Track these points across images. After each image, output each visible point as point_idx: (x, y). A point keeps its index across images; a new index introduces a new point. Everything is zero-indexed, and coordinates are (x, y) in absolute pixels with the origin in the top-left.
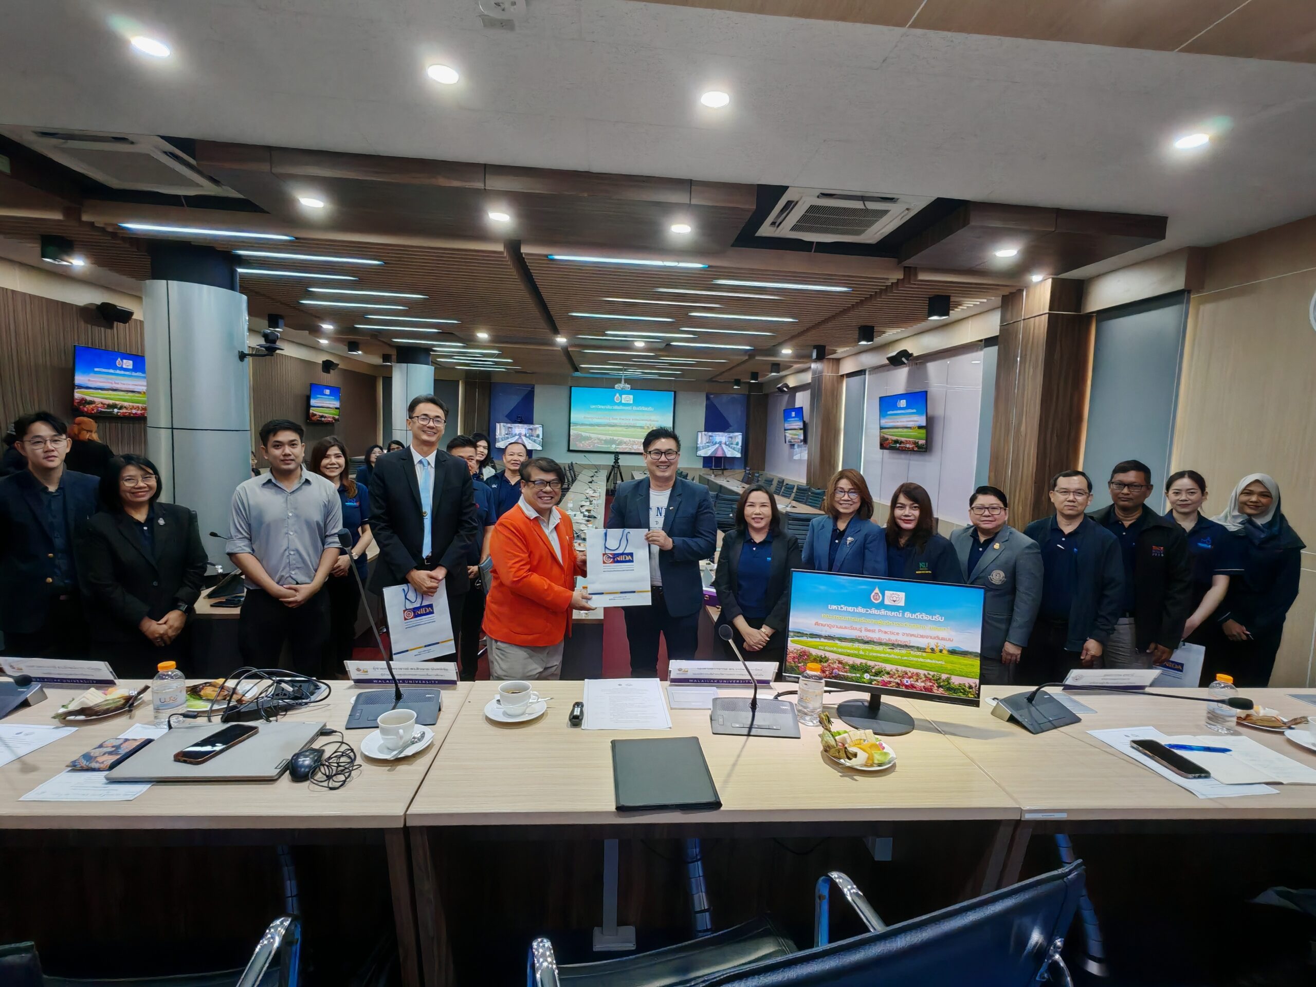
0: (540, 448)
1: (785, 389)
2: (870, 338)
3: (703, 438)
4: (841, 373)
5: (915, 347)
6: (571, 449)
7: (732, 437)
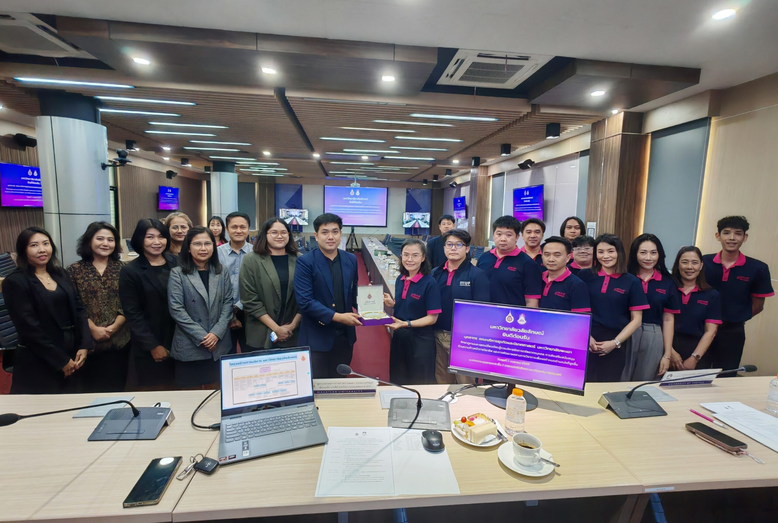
0: (306, 224)
1: (454, 185)
2: (508, 152)
3: (406, 216)
4: (489, 175)
5: (536, 157)
7: (423, 215)
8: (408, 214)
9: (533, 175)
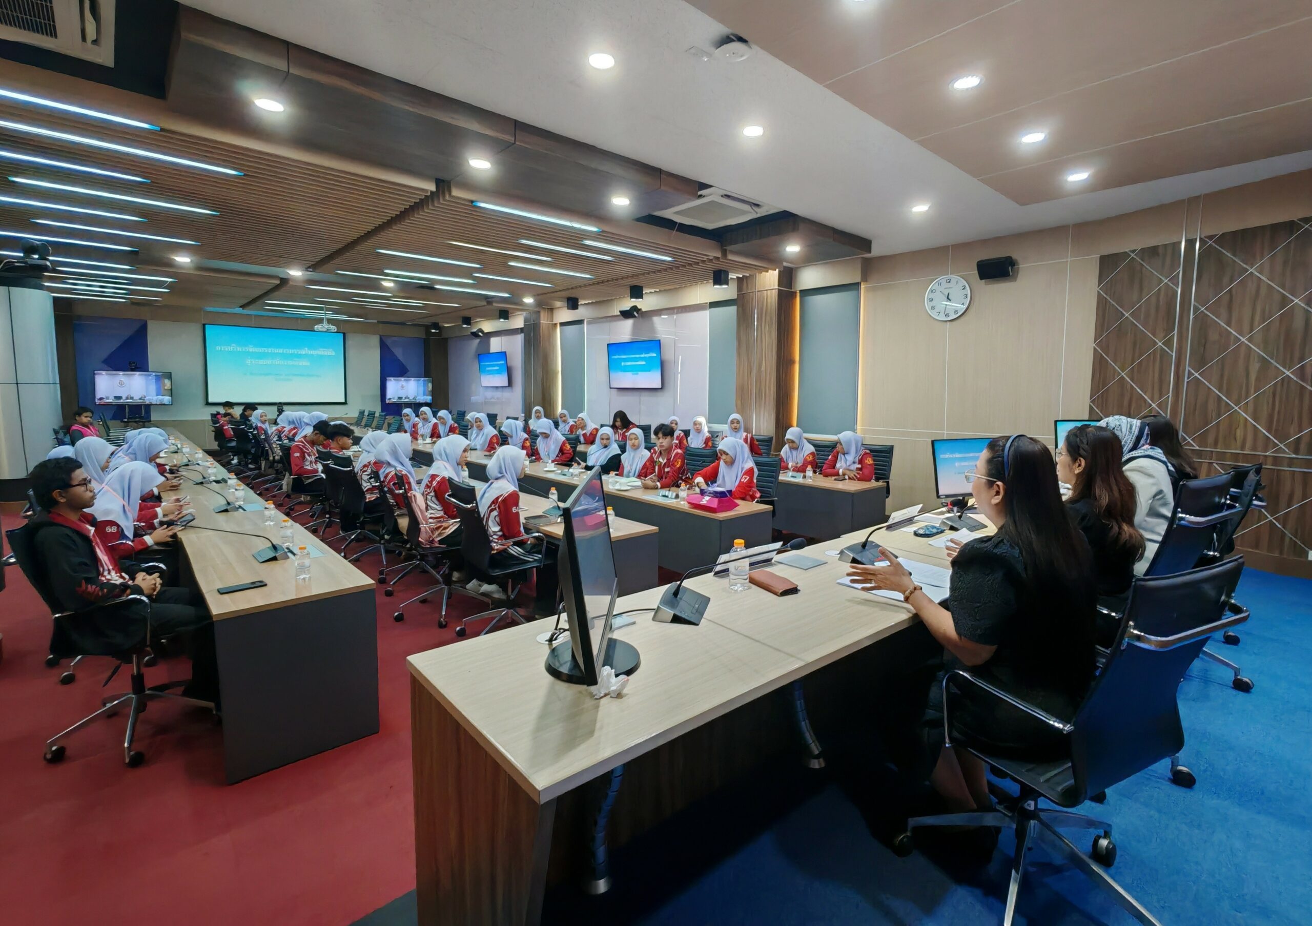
0: (169, 401)
1: (480, 334)
4: (554, 322)
5: (645, 305)
6: (210, 401)
7: (418, 382)
9: (635, 327)
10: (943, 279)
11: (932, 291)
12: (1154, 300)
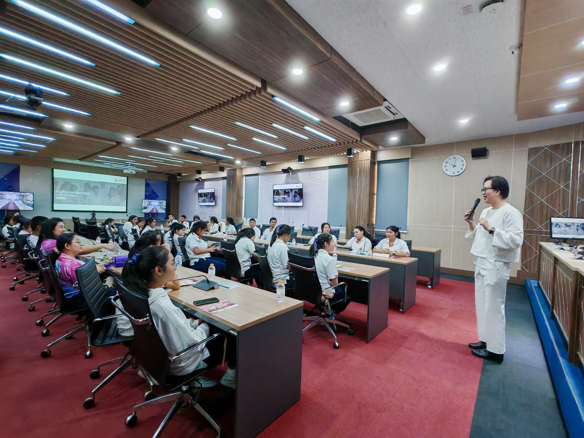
0: (32, 209)
1: (200, 180)
3: (145, 203)
4: (243, 175)
6: (54, 209)
7: (160, 202)
8: (147, 201)
10: (451, 157)
11: (446, 163)
12: (558, 168)
